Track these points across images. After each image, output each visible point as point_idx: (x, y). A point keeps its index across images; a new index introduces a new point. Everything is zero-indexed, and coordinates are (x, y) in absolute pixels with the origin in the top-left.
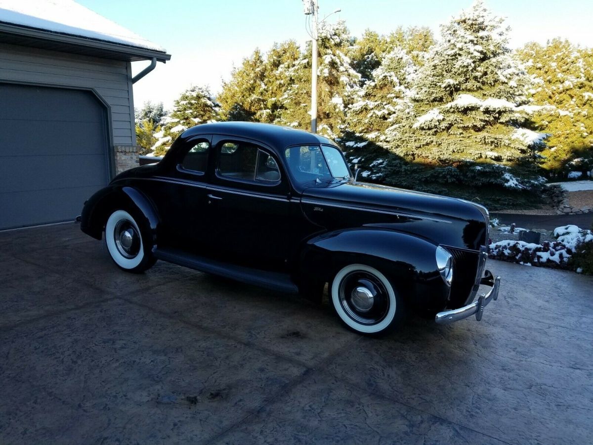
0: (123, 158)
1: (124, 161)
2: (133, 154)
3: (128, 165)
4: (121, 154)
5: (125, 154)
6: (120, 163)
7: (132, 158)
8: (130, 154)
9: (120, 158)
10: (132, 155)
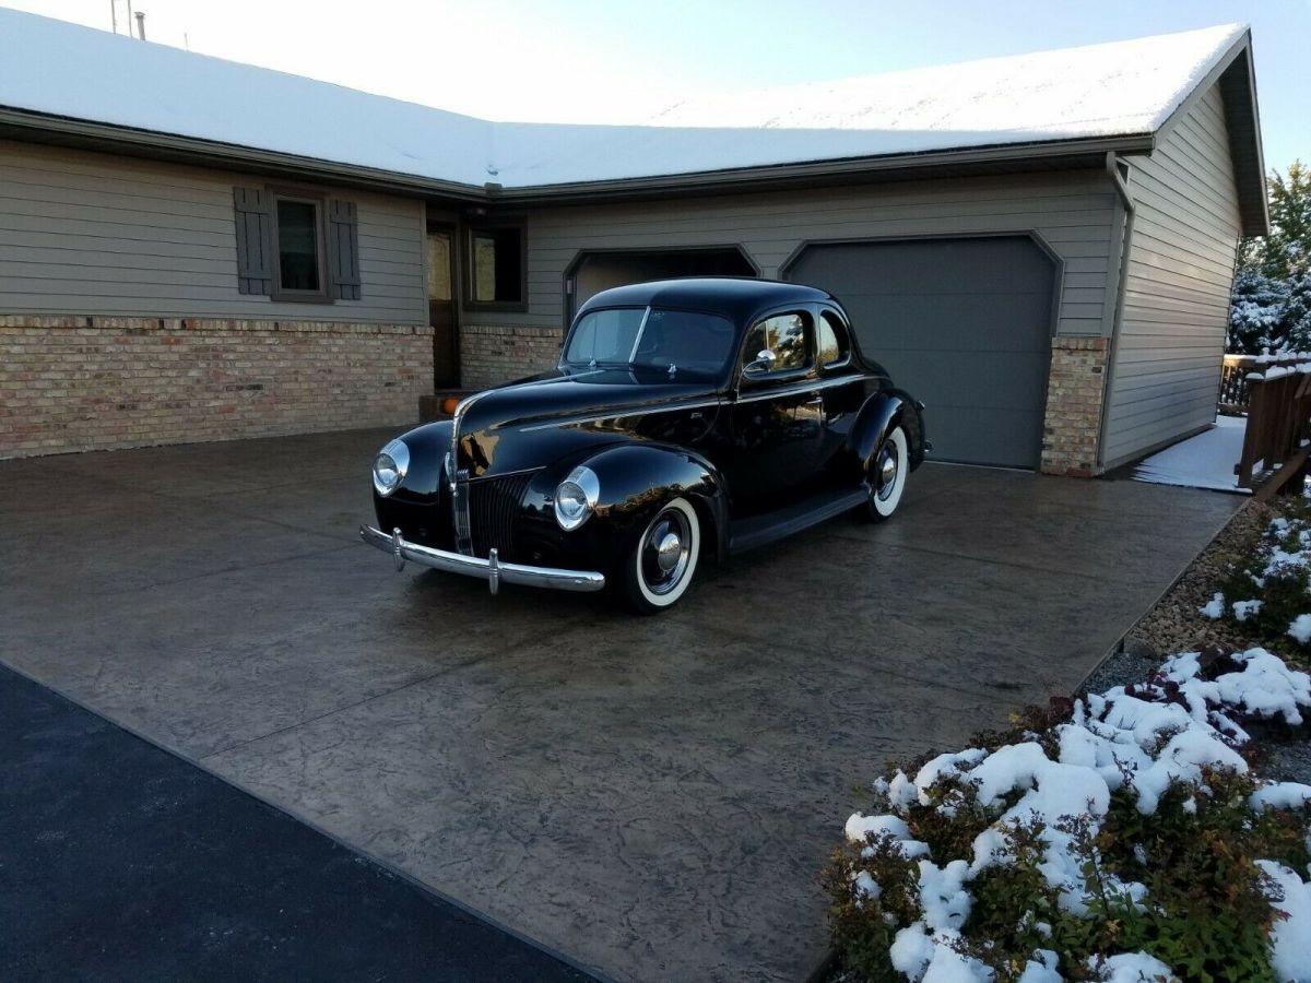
0: (1063, 362)
1: (1065, 368)
2: (1090, 354)
3: (1071, 376)
4: (1061, 352)
5: (1070, 354)
6: (1055, 370)
7: (1084, 362)
8: (1081, 353)
9: (1059, 360)
10: (1086, 355)
